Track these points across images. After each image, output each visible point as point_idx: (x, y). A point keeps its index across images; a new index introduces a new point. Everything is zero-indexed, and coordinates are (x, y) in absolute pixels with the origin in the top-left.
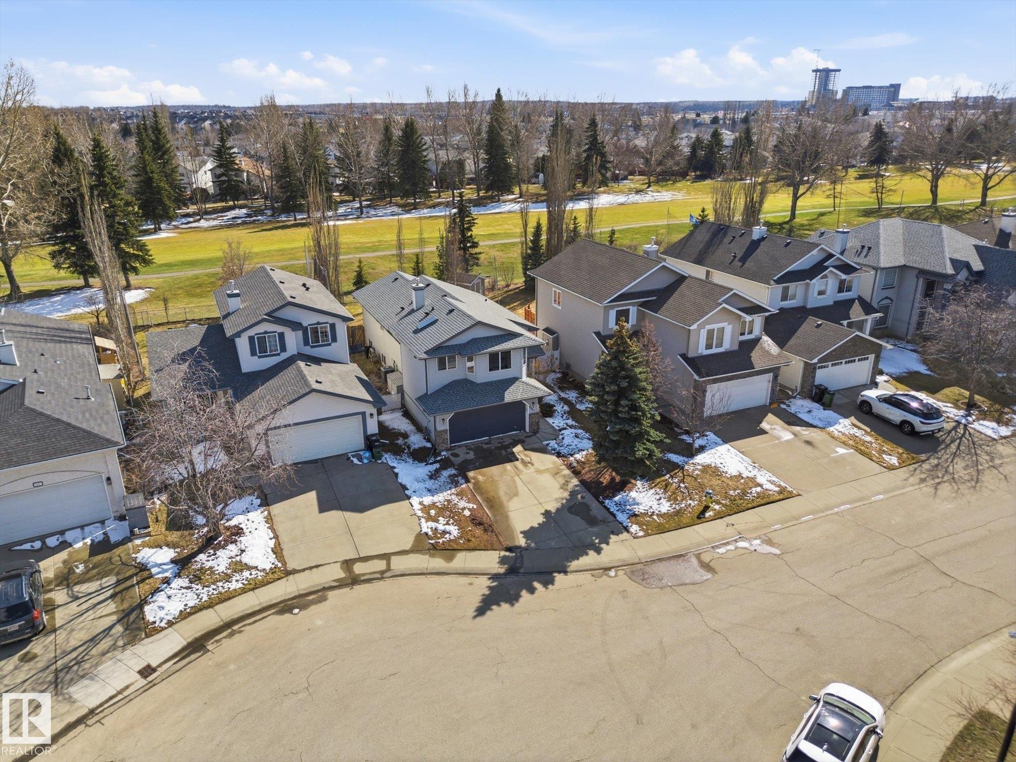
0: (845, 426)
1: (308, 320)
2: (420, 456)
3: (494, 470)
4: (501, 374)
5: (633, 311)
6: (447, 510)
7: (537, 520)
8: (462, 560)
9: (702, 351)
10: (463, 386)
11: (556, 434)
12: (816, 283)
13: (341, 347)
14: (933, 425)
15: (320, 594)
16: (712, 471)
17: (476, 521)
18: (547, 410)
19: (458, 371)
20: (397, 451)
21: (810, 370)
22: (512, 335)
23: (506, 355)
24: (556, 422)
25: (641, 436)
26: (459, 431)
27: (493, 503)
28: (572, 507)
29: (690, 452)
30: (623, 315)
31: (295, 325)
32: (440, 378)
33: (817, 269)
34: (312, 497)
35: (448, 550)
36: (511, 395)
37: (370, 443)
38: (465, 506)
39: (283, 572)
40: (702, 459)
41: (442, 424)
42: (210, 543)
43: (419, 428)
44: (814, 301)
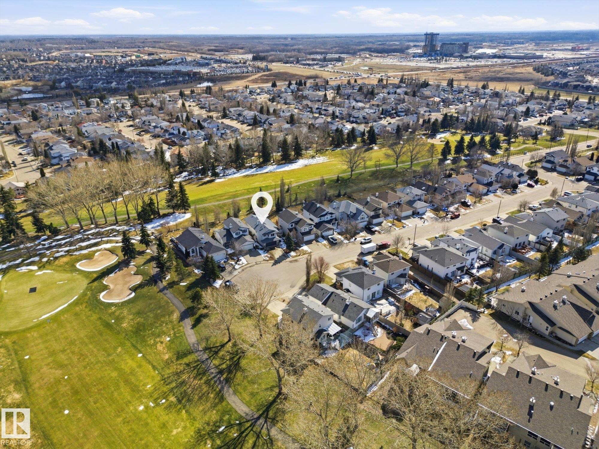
0: (325, 242)
1: (243, 229)
2: (261, 249)
3: (272, 251)
4: (273, 237)
5: (294, 224)
6: (266, 256)
7: (278, 257)
8: (269, 262)
9: (303, 231)
10: (267, 239)
11: (281, 245)
12: (326, 217)
13: (247, 233)
14: (336, 242)
15: (254, 265)
16: (303, 250)
17: (270, 257)
18: (280, 241)
19: (267, 237)
20: (258, 249)
21: (321, 233)
22: (274, 231)
23: (274, 234)
24: (281, 243)
25: (292, 246)
26: (267, 245)
27: (273, 255)
28: (283, 255)
29: (300, 247)
30: (292, 226)
31: (241, 230)
32: (264, 238)
33: (326, 214)
34: (248, 255)
35: (268, 261)
36: (274, 240)
37: (254, 248)
38: (269, 256)
39: (247, 264)
40: (301, 248)
41: (265, 245)
42: (238, 261)
43: (260, 245)
44: (326, 220)
